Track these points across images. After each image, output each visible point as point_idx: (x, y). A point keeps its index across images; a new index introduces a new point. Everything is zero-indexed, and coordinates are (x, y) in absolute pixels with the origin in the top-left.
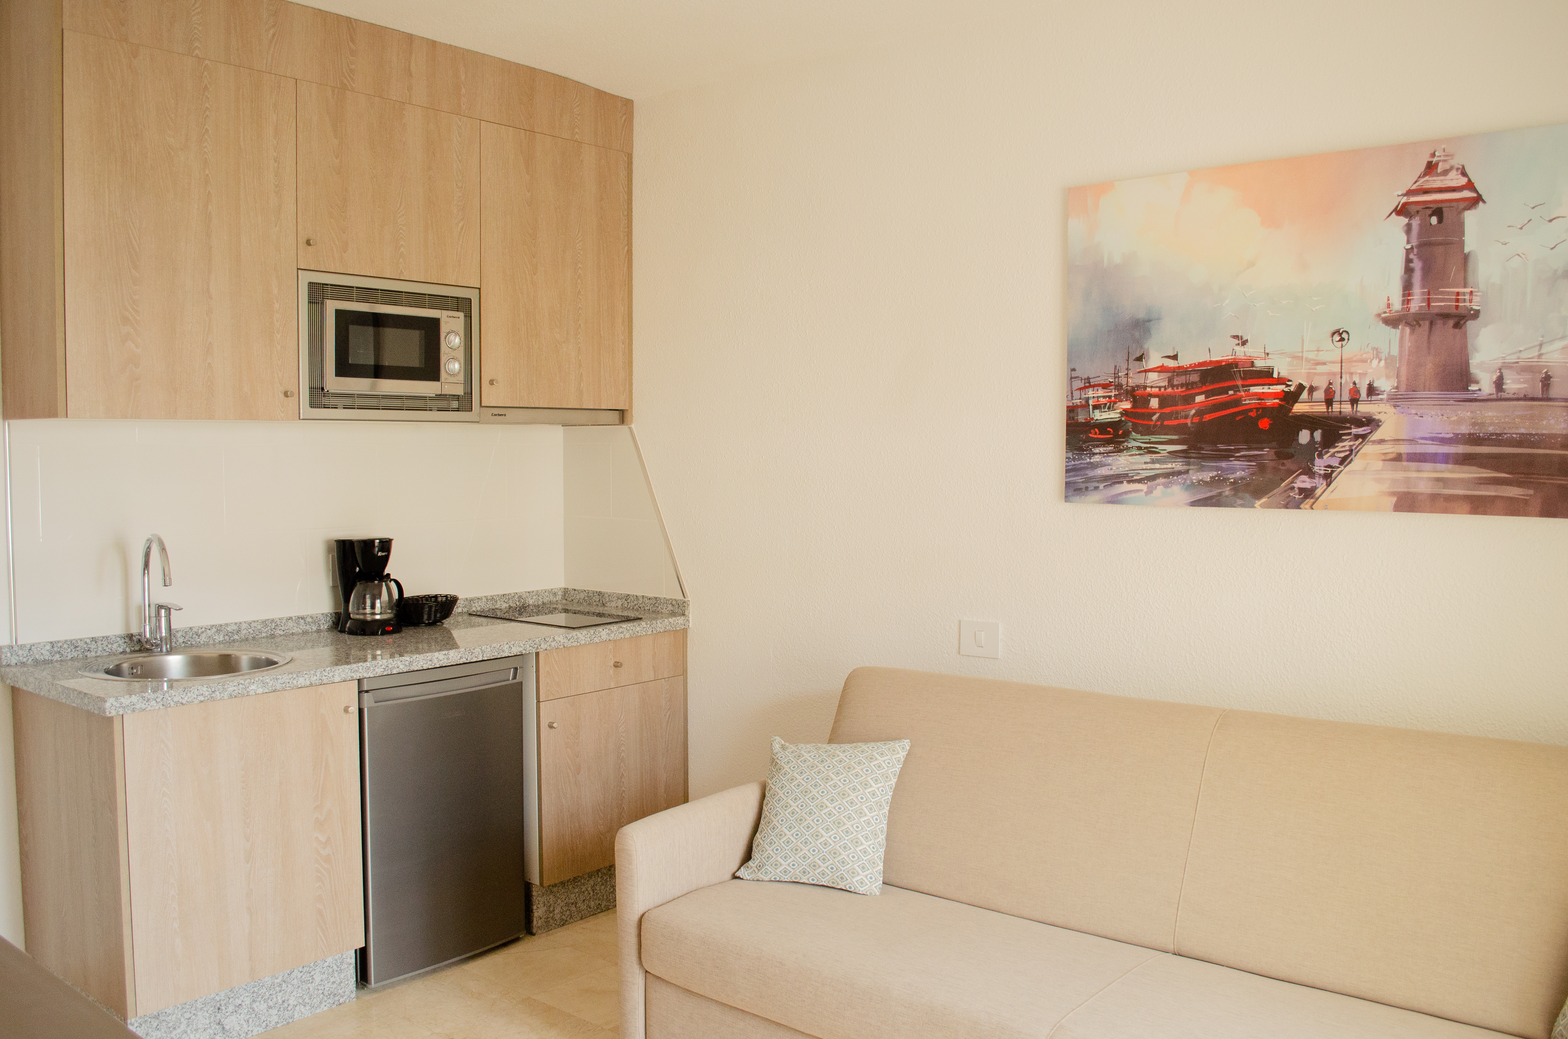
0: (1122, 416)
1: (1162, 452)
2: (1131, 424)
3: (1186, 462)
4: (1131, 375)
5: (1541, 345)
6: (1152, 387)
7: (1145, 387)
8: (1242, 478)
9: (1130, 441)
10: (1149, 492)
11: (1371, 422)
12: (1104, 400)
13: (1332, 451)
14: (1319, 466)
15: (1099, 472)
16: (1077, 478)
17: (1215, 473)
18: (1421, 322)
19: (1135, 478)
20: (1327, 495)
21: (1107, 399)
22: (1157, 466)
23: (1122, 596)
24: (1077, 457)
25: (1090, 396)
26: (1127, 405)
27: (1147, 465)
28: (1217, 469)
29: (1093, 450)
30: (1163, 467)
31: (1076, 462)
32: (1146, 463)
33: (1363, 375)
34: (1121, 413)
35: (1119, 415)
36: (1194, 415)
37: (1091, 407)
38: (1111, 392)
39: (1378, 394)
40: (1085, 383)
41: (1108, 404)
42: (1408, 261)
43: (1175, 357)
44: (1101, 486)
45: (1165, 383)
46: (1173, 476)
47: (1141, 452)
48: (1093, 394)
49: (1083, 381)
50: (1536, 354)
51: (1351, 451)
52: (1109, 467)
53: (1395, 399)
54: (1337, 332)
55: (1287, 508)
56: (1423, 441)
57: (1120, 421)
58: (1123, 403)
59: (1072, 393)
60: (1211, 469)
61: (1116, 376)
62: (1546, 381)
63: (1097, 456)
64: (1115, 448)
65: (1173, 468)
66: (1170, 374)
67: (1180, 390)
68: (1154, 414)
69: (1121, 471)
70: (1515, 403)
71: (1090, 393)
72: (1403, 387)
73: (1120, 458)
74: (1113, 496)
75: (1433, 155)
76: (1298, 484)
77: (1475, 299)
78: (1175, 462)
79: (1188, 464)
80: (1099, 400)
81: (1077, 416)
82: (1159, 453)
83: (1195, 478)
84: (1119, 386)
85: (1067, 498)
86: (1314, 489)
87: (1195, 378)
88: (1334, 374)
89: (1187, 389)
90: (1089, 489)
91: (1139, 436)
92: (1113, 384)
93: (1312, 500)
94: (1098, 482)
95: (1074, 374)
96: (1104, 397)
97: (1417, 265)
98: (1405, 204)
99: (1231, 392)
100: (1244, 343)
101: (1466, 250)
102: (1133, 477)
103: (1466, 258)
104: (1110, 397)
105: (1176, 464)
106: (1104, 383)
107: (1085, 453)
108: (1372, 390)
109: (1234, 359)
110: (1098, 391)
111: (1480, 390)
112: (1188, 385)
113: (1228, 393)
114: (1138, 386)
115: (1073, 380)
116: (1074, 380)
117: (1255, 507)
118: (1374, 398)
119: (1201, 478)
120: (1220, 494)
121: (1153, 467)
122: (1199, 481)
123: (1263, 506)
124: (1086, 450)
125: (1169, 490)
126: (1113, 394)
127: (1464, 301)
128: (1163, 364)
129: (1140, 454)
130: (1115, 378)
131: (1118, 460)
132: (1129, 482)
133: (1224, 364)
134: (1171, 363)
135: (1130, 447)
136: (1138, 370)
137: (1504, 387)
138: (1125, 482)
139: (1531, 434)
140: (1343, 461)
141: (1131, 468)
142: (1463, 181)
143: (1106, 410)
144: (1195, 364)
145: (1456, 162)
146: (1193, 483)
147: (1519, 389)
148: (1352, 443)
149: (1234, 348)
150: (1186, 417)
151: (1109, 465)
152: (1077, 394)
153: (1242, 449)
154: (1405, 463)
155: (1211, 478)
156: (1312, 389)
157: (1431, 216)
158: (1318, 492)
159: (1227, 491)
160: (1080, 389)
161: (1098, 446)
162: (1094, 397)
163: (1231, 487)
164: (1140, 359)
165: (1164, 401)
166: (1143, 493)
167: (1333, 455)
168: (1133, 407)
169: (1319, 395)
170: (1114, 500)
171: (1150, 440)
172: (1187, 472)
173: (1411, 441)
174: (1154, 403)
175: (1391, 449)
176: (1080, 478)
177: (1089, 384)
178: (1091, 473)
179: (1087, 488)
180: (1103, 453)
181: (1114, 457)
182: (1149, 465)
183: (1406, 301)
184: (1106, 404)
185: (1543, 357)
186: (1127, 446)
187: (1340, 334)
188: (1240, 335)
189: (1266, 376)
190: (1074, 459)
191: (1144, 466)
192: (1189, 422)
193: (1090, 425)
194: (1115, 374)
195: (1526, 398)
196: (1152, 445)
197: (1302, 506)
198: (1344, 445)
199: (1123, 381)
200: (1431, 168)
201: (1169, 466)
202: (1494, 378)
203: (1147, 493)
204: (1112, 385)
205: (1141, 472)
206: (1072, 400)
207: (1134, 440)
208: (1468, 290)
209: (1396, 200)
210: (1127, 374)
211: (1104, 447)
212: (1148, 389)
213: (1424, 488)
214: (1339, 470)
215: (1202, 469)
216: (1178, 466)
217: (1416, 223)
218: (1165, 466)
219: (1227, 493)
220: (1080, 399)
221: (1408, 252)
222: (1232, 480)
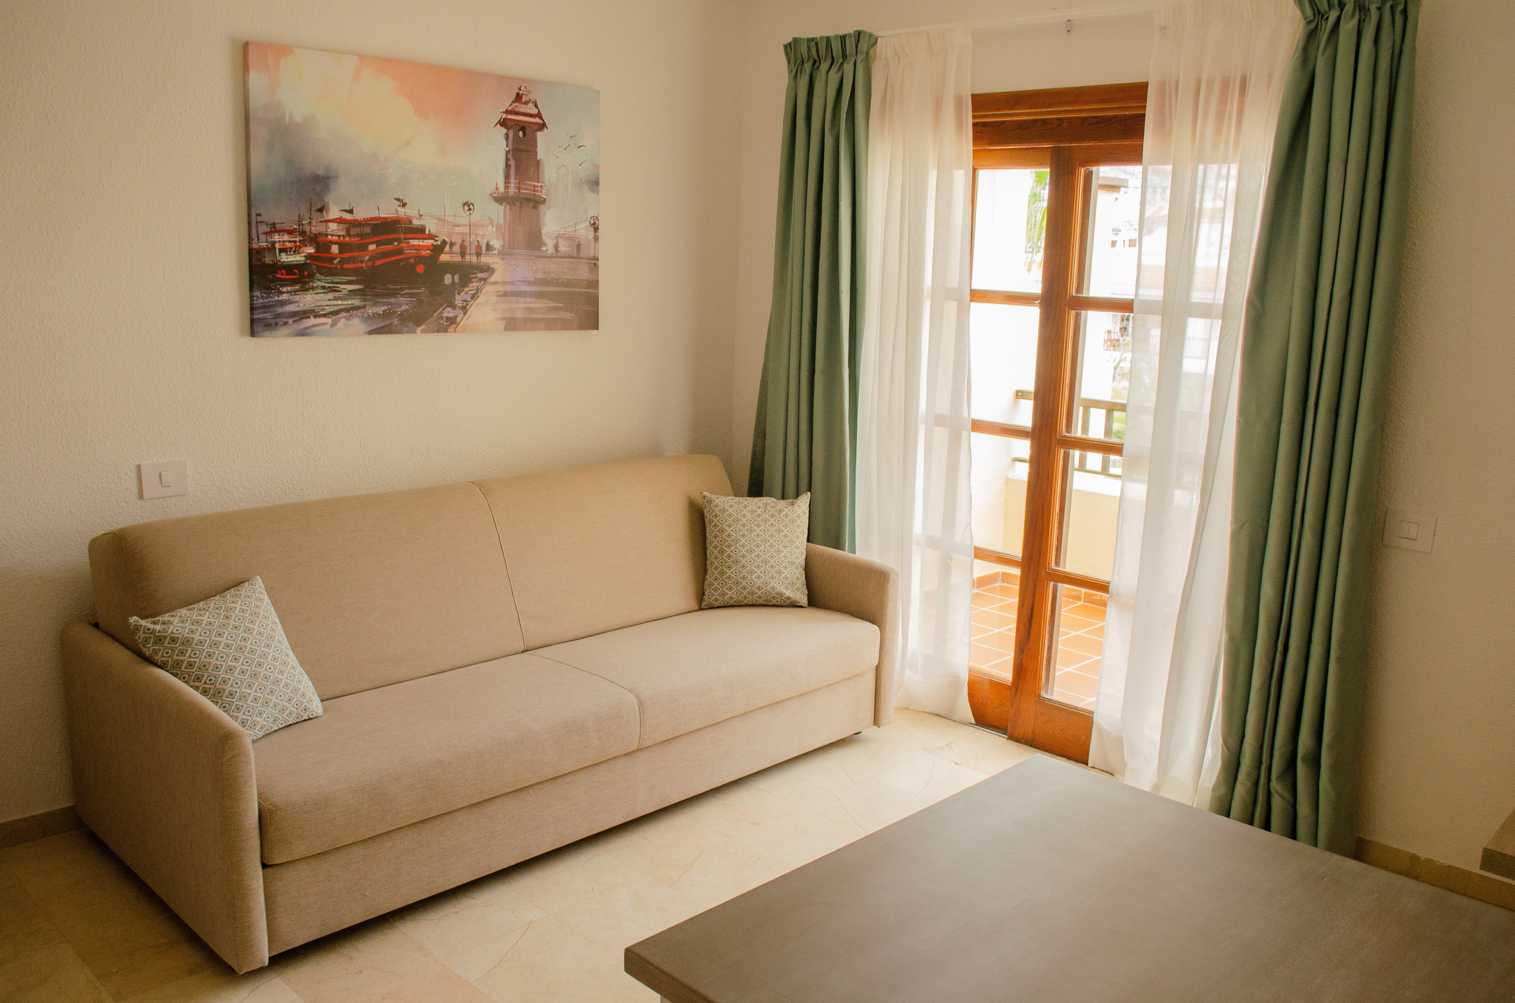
0: (307, 260)
1: (343, 291)
2: (315, 266)
3: (362, 298)
4: (314, 224)
5: (576, 224)
6: (332, 235)
7: (327, 235)
8: (406, 311)
9: (315, 281)
10: (333, 325)
11: (489, 270)
12: (290, 244)
13: (466, 289)
14: (458, 300)
15: (288, 309)
16: (266, 315)
17: (386, 307)
18: (515, 203)
19: (321, 313)
20: (464, 322)
21: (293, 243)
22: (340, 302)
23: (303, 415)
24: (265, 296)
25: (276, 240)
26: (311, 250)
27: (330, 302)
28: (388, 304)
29: (281, 289)
30: (344, 303)
31: (265, 300)
32: (329, 300)
33: (483, 236)
34: (305, 256)
35: (303, 259)
36: (368, 259)
37: (277, 250)
38: (296, 237)
39: (493, 250)
40: (271, 228)
41: (294, 249)
42: (507, 159)
43: (351, 212)
44: (290, 321)
45: (343, 233)
46: (353, 311)
47: (325, 291)
48: (279, 238)
49: (269, 226)
50: (574, 229)
51: (478, 289)
52: (297, 304)
53: (502, 254)
54: (466, 204)
55: (439, 332)
56: (518, 283)
57: (306, 264)
58: (308, 248)
59: (258, 237)
60: (384, 304)
61: (300, 223)
62: (579, 246)
63: (285, 295)
64: (301, 287)
65: (352, 304)
66: (347, 226)
67: (356, 239)
68: (335, 258)
69: (307, 307)
70: (564, 259)
71: (276, 237)
72: (506, 246)
73: (306, 296)
74: (301, 330)
75: (520, 89)
76: (445, 314)
77: (544, 191)
78: (354, 299)
79: (365, 300)
80: (285, 244)
81: (264, 257)
82: (340, 291)
83: (370, 311)
84: (303, 233)
85: (253, 334)
86: (456, 317)
87: (368, 230)
88: (466, 234)
89: (362, 239)
90: (279, 324)
91: (323, 277)
92: (298, 230)
93: (455, 326)
94: (287, 317)
95: (259, 219)
96: (290, 242)
97: (512, 163)
98: (505, 119)
99: (396, 243)
100: (404, 205)
101: (539, 158)
102: (319, 312)
103: (538, 162)
104: (295, 242)
105: (355, 300)
106: (290, 229)
107: (273, 291)
108: (489, 247)
109: (397, 217)
110: (283, 235)
111: (547, 250)
112: (361, 236)
113: (394, 244)
114: (319, 234)
115: (259, 224)
116: (261, 224)
117: (417, 333)
118: (490, 252)
119: (375, 312)
120: (390, 324)
121: (336, 304)
122: (374, 314)
123: (423, 332)
124: (274, 289)
125: (350, 322)
126: (298, 239)
127: (538, 191)
128: (341, 216)
129: (324, 293)
130: (299, 225)
131: (305, 298)
132: (315, 317)
133: (390, 220)
134: (348, 216)
135: (315, 287)
136: (320, 220)
137: (559, 249)
138: (312, 317)
139: (572, 280)
140: (474, 297)
141: (317, 305)
142: (535, 111)
143: (292, 253)
144: (367, 219)
145: (532, 97)
146: (369, 316)
147: (567, 251)
148: (478, 284)
149: (397, 208)
150: (362, 262)
151: (297, 302)
152: (263, 238)
153: (406, 288)
154: (509, 298)
155: (384, 311)
156: (452, 245)
157: (519, 131)
158: (459, 319)
159: (396, 321)
160: (266, 233)
161: (286, 286)
162: (280, 241)
163: (399, 318)
164: (321, 210)
165: (343, 247)
166: (328, 326)
167: (467, 293)
168: (317, 251)
169: (457, 249)
170: (303, 333)
171: (332, 280)
172: (364, 307)
173: (512, 283)
174: (335, 249)
175: (500, 288)
176: (269, 314)
177: (274, 229)
178: (280, 310)
179: (276, 324)
180: (291, 292)
181: (301, 296)
182: (333, 302)
183: (507, 187)
184: (291, 248)
185: (577, 232)
186: (312, 286)
187: (469, 206)
188: (401, 198)
189: (420, 232)
190: (262, 297)
191: (328, 303)
192: (364, 265)
193: (277, 267)
194: (299, 221)
195: (569, 257)
196: (334, 285)
197: (449, 330)
198: (474, 285)
199: (307, 228)
200: (518, 98)
201: (350, 302)
202: (554, 243)
203: (332, 326)
204: (297, 232)
205: (326, 308)
206: (259, 242)
207: (319, 280)
208: (540, 184)
209: (499, 116)
210: (310, 223)
211: (291, 286)
212: (330, 237)
213: (520, 314)
214: (471, 303)
215: (375, 304)
216: (356, 302)
217: (511, 133)
218: (346, 302)
219: (396, 323)
220: (267, 242)
221: (507, 153)
222: (399, 313)
